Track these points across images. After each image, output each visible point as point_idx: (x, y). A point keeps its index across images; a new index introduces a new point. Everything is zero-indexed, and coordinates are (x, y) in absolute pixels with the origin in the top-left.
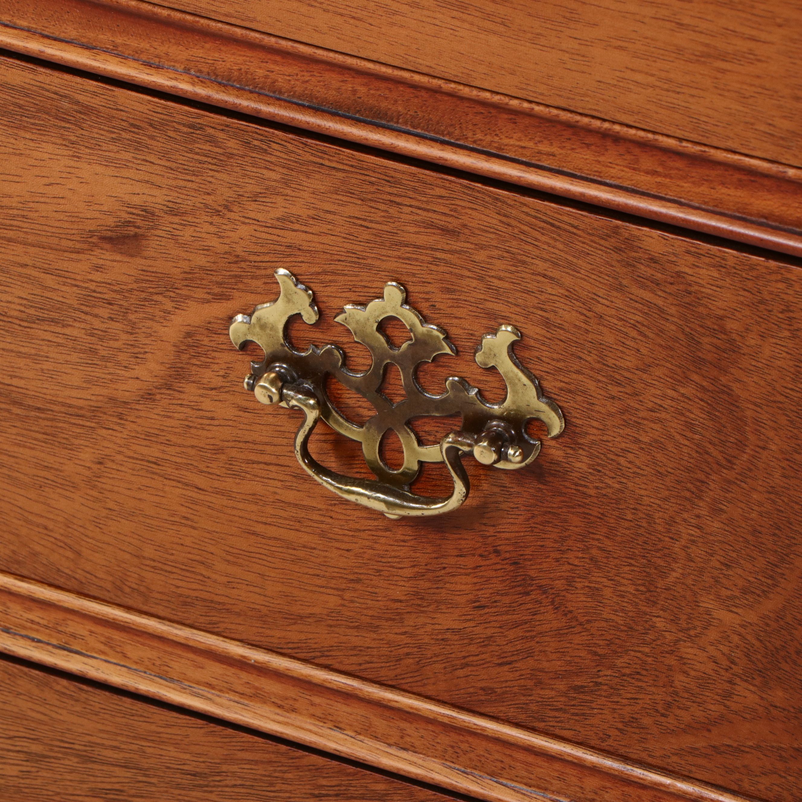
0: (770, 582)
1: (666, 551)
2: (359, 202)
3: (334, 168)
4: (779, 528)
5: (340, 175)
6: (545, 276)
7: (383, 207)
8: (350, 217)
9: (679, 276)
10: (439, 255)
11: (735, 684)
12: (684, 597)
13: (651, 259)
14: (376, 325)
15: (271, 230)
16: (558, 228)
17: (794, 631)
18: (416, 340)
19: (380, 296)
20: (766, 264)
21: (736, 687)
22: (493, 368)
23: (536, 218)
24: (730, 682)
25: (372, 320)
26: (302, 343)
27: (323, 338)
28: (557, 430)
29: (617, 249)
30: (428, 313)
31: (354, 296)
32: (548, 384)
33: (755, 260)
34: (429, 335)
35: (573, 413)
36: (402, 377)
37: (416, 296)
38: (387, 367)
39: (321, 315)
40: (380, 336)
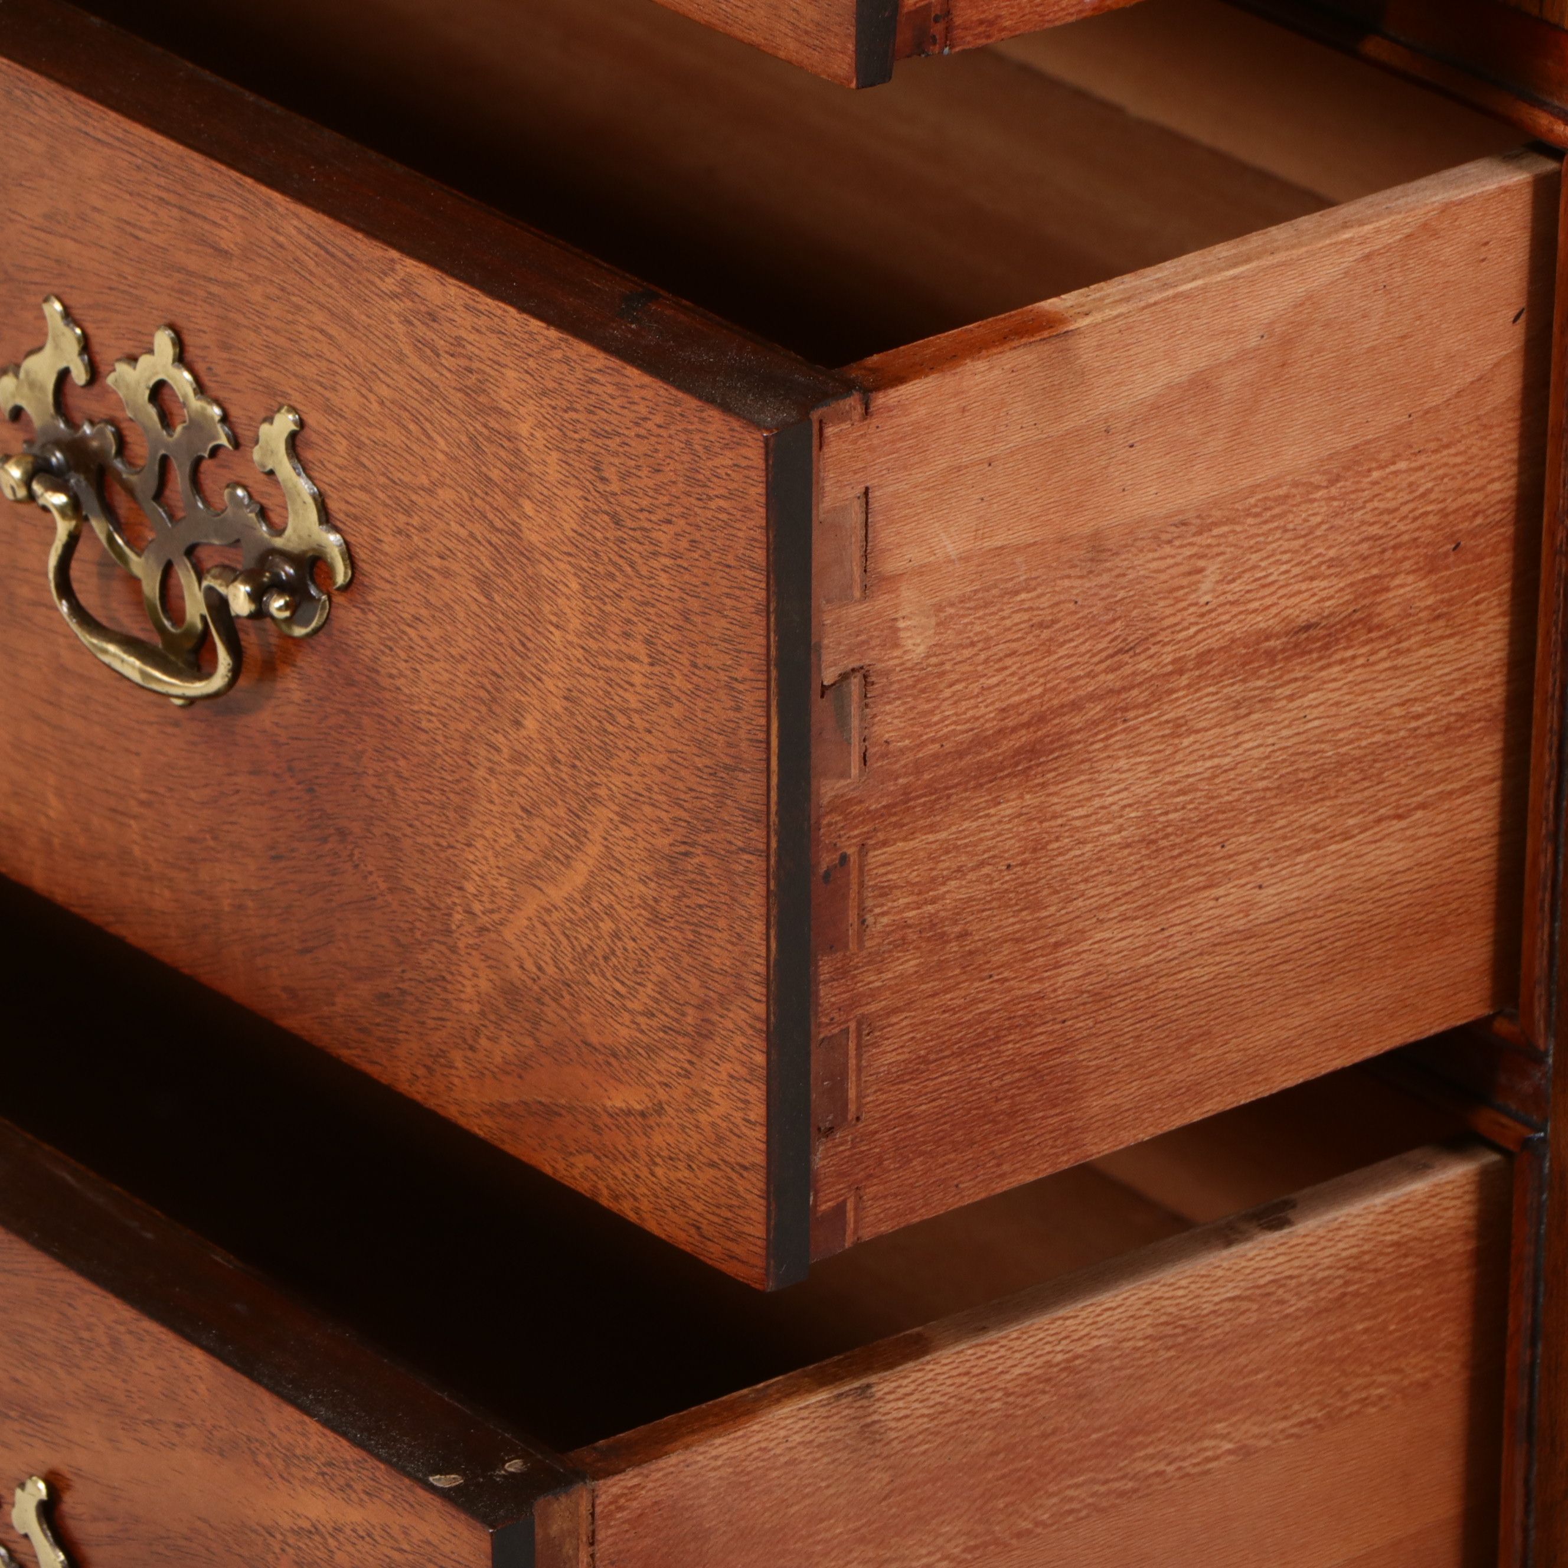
0: (572, 841)
1: (465, 784)
2: (127, 197)
3: (99, 140)
4: (577, 757)
5: (107, 151)
6: (322, 331)
7: (151, 206)
8: (119, 220)
9: (459, 345)
10: (215, 289)
11: (543, 1004)
12: (486, 858)
13: (430, 314)
14: (147, 393)
15: (38, 234)
16: (333, 255)
17: (601, 924)
18: (191, 420)
19: (151, 351)
20: (546, 332)
21: (545, 1008)
22: (271, 473)
23: (308, 237)
24: (538, 1000)
25: (143, 385)
26: (77, 416)
27: (99, 409)
28: (340, 578)
29: (394, 296)
30: (206, 380)
31: (128, 347)
32: (333, 505)
33: (536, 324)
34: (203, 414)
35: (361, 554)
36: (179, 479)
37: (192, 353)
38: (164, 461)
39: (94, 374)
40: (152, 411)
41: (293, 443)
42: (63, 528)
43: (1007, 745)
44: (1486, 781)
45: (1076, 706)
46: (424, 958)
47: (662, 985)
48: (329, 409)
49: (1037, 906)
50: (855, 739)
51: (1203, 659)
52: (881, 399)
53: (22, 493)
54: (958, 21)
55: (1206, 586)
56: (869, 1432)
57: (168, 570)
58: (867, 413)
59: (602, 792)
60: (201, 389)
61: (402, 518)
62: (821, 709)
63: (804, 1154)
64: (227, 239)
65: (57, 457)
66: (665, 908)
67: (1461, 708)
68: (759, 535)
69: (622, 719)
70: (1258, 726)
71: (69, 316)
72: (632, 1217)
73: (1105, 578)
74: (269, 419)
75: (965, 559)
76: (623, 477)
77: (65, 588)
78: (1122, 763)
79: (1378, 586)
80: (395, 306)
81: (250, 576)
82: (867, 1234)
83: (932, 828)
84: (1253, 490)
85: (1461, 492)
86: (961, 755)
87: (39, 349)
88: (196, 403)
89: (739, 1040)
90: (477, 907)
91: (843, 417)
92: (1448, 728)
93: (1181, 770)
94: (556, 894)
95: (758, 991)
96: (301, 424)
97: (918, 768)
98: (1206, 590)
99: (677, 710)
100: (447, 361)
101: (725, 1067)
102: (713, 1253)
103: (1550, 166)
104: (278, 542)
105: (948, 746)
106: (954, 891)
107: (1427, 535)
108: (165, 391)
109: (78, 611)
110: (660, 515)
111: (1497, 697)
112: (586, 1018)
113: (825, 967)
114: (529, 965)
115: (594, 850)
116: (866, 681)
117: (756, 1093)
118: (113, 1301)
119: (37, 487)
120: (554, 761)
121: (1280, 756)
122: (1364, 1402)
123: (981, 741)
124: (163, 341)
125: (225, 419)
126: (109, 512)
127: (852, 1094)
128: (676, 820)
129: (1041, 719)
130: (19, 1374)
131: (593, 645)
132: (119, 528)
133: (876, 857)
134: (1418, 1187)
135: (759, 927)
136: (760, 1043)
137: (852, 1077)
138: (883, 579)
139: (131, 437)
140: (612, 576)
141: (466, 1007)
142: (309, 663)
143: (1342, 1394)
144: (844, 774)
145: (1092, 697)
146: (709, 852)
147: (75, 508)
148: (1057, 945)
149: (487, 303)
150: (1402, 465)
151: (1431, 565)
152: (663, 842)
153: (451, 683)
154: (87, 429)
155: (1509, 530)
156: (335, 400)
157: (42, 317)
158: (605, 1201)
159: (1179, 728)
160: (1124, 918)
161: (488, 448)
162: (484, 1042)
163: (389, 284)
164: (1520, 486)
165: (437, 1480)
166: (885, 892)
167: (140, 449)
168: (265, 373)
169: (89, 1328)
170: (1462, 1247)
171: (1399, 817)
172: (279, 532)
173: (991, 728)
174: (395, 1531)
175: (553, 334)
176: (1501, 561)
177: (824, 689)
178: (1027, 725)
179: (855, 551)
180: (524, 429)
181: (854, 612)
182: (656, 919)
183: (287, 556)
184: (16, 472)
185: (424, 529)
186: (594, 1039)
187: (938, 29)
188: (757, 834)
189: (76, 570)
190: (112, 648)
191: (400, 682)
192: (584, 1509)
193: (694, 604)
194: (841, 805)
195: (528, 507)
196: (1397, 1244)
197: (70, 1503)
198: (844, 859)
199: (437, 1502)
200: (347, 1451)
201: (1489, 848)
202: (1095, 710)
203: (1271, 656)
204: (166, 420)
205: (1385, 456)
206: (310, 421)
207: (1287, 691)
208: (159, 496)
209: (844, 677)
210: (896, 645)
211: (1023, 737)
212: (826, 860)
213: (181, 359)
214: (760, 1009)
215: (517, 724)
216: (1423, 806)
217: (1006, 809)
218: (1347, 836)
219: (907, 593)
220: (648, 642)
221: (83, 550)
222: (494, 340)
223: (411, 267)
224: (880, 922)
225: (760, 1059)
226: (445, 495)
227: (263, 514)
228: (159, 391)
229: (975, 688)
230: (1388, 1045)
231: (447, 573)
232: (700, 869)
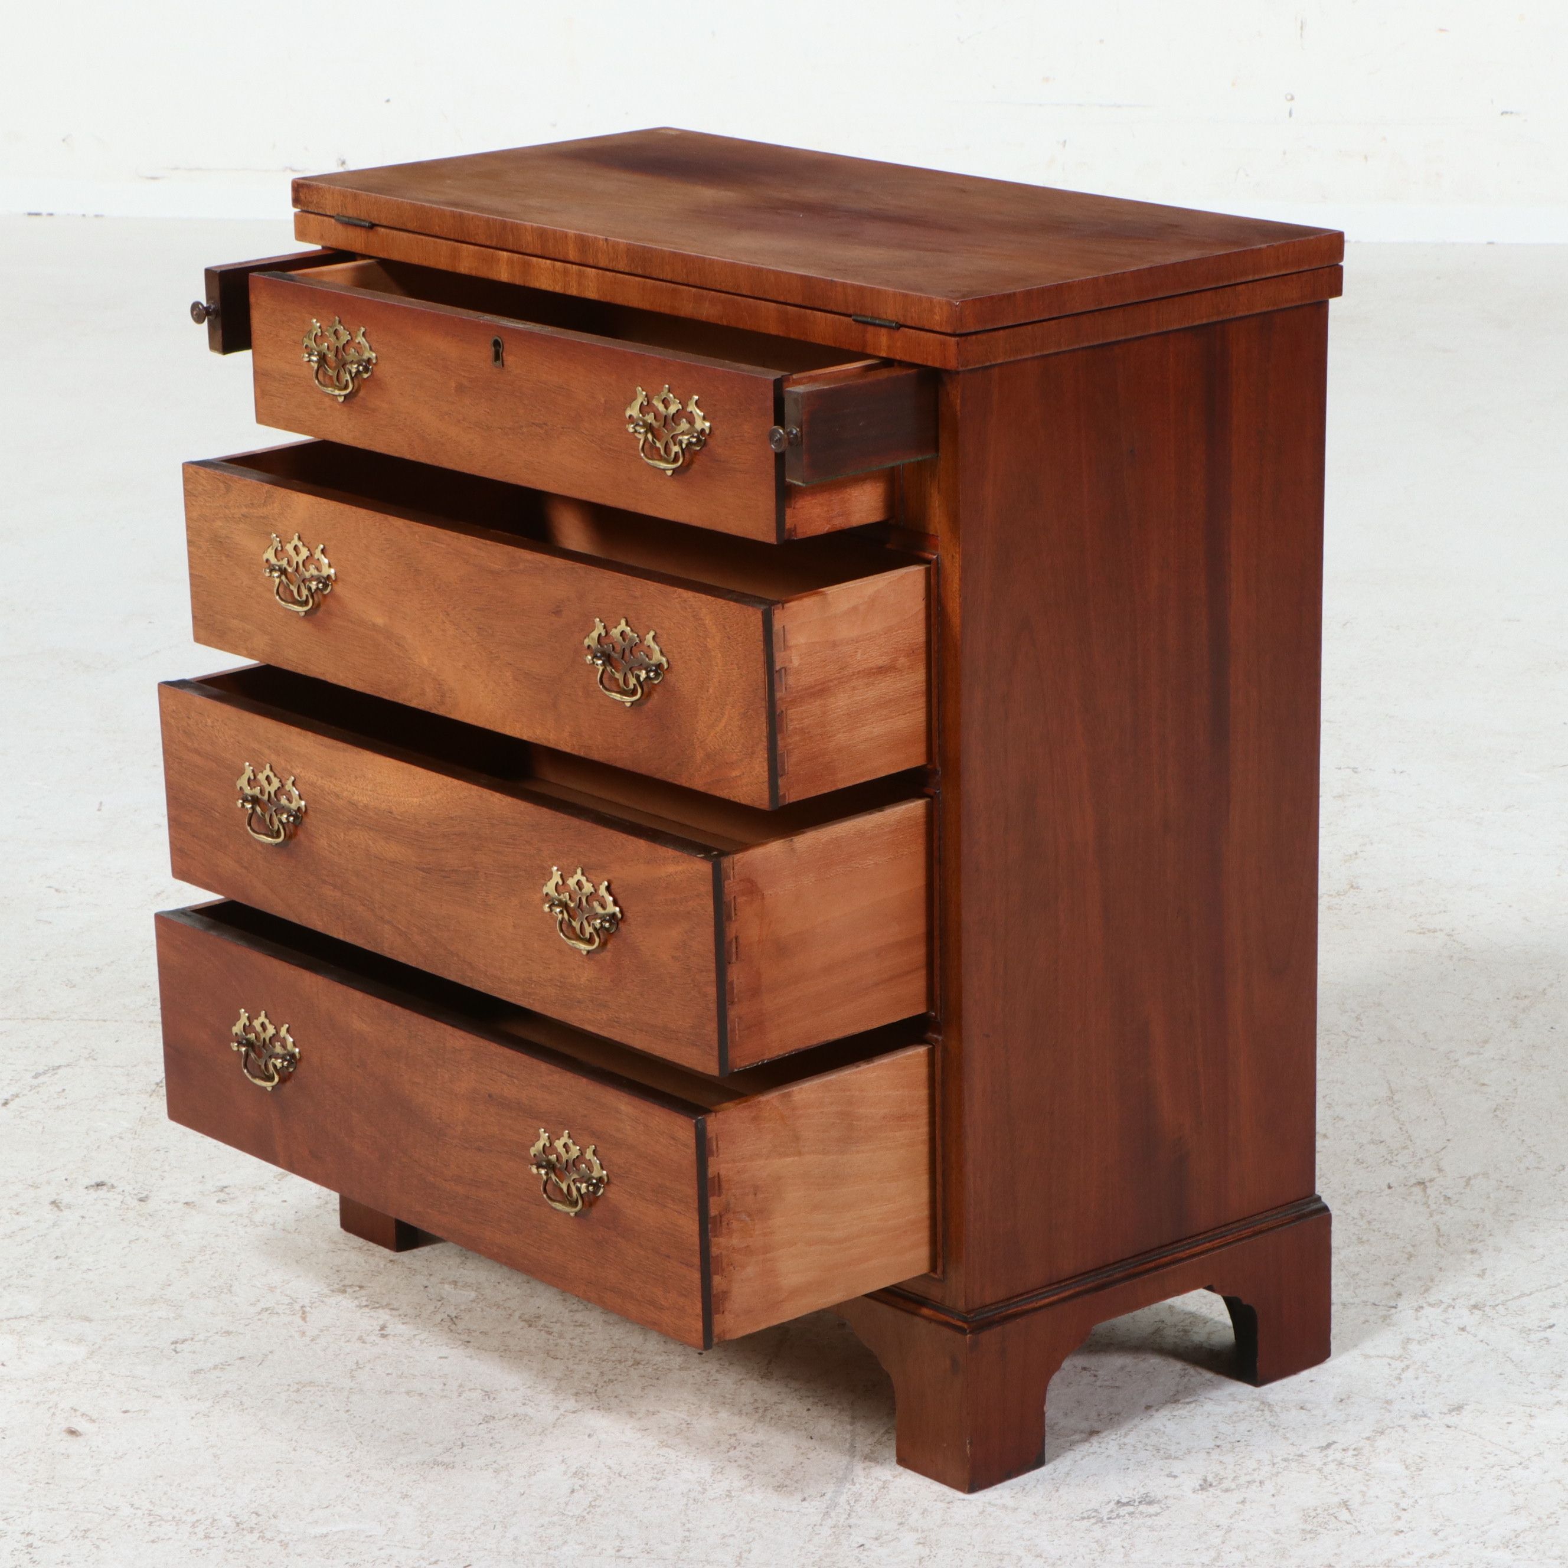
0: (721, 716)
1: (696, 709)
4: (722, 695)
6: (660, 610)
8: (612, 595)
10: (635, 606)
11: (716, 756)
12: (701, 725)
14: (619, 634)
15: (593, 603)
17: (728, 734)
18: (630, 638)
19: (620, 624)
22: (649, 646)
26: (602, 644)
27: (607, 641)
28: (666, 666)
29: (676, 598)
30: (633, 629)
31: (615, 625)
32: (663, 650)
33: (709, 597)
34: (633, 636)
35: (670, 660)
36: (627, 652)
37: (629, 623)
38: (624, 649)
39: (607, 633)
40: (621, 638)
41: (654, 638)
42: (601, 669)
43: (818, 688)
44: (922, 708)
45: (831, 681)
46: (688, 752)
47: (743, 744)
48: (662, 628)
49: (825, 727)
50: (784, 684)
51: (859, 672)
52: (787, 605)
53: (591, 662)
54: (798, 532)
55: (859, 655)
56: (793, 850)
57: (625, 675)
58: (783, 608)
59: (728, 702)
60: (632, 631)
61: (679, 650)
62: (776, 676)
63: (777, 783)
64: (637, 594)
65: (599, 655)
66: (743, 726)
67: (916, 690)
68: (761, 633)
69: (732, 684)
70: (871, 690)
71: (601, 621)
72: (738, 801)
73: (837, 651)
74: (648, 633)
75: (806, 644)
76: (730, 627)
77: (601, 682)
78: (842, 695)
79: (895, 660)
80: (677, 601)
81: (646, 669)
82: (791, 801)
83: (801, 706)
84: (868, 634)
85: (913, 639)
86: (806, 689)
87: (594, 630)
88: (631, 634)
89: (761, 753)
90: (700, 737)
91: (778, 608)
92: (913, 695)
93: (855, 698)
94: (718, 729)
95: (765, 739)
96: (656, 633)
97: (798, 692)
98: (859, 656)
99: (744, 679)
100: (689, 610)
101: (758, 760)
102: (757, 805)
103: (928, 566)
104: (651, 662)
105: (804, 687)
106: (807, 722)
107: (906, 648)
108: (624, 633)
109: (604, 687)
110: (739, 634)
111: (924, 689)
112: (726, 757)
113: (779, 737)
114: (713, 748)
115: (726, 717)
116: (786, 671)
117: (765, 764)
118: (621, 834)
119: (595, 660)
120: (716, 698)
121: (876, 697)
122: (902, 855)
123: (811, 687)
124: (623, 622)
125: (638, 636)
126: (611, 665)
127: (786, 767)
128: (745, 705)
129: (824, 683)
130: (600, 858)
131: (724, 668)
132: (613, 668)
133: (789, 712)
134: (912, 805)
135: (765, 725)
136: (766, 752)
137: (786, 764)
138: (788, 646)
139: (615, 646)
140: (728, 651)
141: (698, 762)
142: (659, 689)
143: (898, 853)
144: (782, 691)
145: (834, 679)
146: (753, 710)
147: (604, 664)
148: (830, 737)
149: (697, 595)
150: (900, 631)
151: (908, 656)
152: (742, 710)
153: (692, 686)
154: (605, 646)
155: (924, 649)
156: (663, 625)
157: (594, 623)
158: (732, 799)
159: (854, 688)
160: (844, 732)
161: (698, 628)
162: (703, 769)
163: (675, 596)
164: (926, 638)
165: (699, 856)
166: (792, 720)
167: (618, 649)
168: (647, 623)
169: (616, 842)
170: (923, 820)
171: (904, 714)
172: (650, 659)
173: (813, 684)
174: (690, 869)
175: (713, 598)
176: (923, 656)
177: (777, 671)
178: (821, 684)
179: (782, 640)
180: (707, 622)
181: (782, 654)
182: (741, 729)
183: (653, 665)
184: (590, 657)
185: (685, 651)
186: (728, 762)
187: (794, 533)
188: (764, 703)
189: (604, 681)
190: (613, 694)
191: (680, 688)
192: (731, 861)
193: (747, 653)
194: (781, 699)
195: (708, 640)
196: (908, 818)
197: (612, 887)
198: (782, 712)
199: (699, 859)
200: (678, 853)
201: (924, 724)
202: (836, 682)
203: (874, 674)
204: (624, 640)
205: (896, 629)
206: (658, 632)
207: (878, 682)
208: (623, 658)
209: (780, 669)
210: (791, 662)
211: (820, 687)
212: (778, 712)
213: (627, 624)
214: (766, 744)
215: (708, 691)
216: (909, 713)
217: (817, 703)
218: (892, 718)
219: (794, 651)
220: (737, 664)
221: (605, 676)
222: (700, 603)
223: (680, 590)
224: (791, 728)
225: (766, 756)
226: (689, 642)
227: (647, 656)
228: (622, 633)
229: (809, 674)
230: (903, 769)
231: (690, 660)
232: (751, 715)
